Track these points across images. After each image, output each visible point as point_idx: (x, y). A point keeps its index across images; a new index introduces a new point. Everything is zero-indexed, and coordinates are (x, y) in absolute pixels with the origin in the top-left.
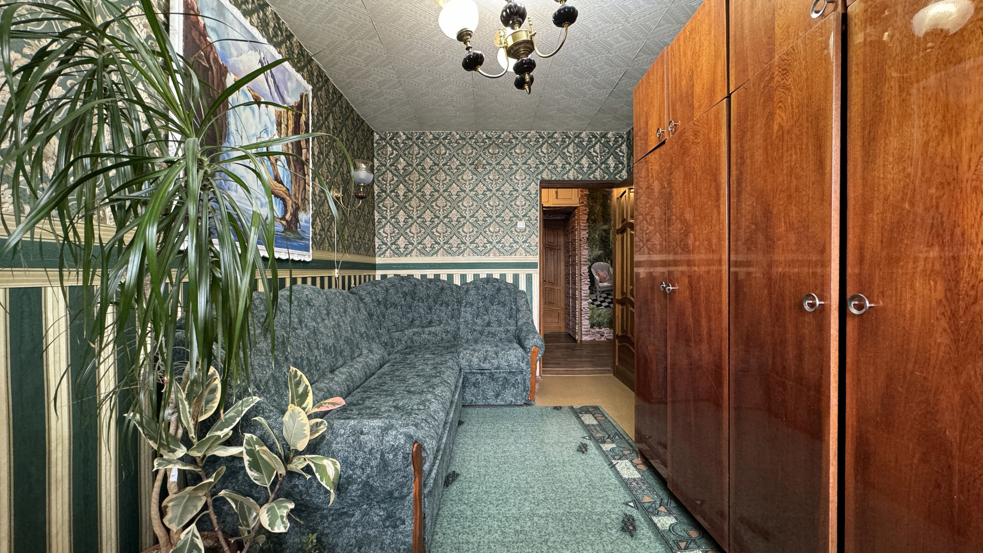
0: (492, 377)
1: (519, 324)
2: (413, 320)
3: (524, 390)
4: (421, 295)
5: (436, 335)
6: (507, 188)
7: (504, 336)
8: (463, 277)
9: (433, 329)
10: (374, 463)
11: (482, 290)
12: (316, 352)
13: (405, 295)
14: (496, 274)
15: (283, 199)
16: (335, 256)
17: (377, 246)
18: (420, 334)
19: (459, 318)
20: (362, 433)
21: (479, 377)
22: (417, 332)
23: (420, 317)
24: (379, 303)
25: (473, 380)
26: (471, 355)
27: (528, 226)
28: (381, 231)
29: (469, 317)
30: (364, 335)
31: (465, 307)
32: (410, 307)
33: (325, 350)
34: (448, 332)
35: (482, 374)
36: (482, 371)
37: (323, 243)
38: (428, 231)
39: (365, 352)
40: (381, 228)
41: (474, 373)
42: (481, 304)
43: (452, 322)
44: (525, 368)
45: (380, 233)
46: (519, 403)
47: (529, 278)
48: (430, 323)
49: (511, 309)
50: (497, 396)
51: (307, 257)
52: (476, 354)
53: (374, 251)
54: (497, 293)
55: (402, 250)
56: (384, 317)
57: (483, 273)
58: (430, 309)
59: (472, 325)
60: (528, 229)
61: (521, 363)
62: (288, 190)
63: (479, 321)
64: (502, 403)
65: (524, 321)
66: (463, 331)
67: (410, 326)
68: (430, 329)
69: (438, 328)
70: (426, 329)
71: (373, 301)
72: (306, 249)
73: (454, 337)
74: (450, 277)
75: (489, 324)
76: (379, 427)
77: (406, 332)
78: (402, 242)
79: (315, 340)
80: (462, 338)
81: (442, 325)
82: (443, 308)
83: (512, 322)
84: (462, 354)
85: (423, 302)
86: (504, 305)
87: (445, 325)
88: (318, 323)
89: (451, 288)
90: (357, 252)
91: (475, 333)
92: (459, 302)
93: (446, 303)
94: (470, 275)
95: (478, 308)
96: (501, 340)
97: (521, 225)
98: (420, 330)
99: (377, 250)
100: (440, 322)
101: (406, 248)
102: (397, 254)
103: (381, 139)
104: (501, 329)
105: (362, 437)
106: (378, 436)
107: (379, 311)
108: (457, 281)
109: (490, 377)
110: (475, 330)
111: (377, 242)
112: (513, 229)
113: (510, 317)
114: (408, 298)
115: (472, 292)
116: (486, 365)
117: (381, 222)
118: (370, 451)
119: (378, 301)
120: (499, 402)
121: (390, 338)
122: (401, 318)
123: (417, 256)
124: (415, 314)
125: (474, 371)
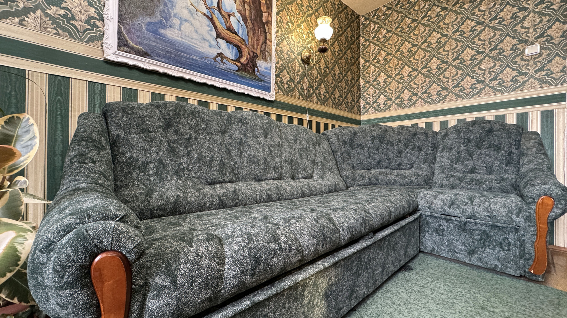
0: (463, 227)
1: (522, 170)
2: (380, 162)
3: (521, 257)
4: (391, 140)
5: (405, 177)
6: (509, 12)
7: (495, 184)
8: (444, 124)
9: (403, 172)
11: (465, 133)
12: (237, 159)
13: (373, 138)
14: (490, 115)
15: (238, 47)
16: (306, 104)
17: (361, 107)
18: (387, 174)
19: (434, 163)
21: (443, 223)
22: (384, 173)
23: (389, 159)
24: (345, 143)
25: (435, 225)
27: (545, 49)
28: (365, 94)
29: (446, 162)
31: (442, 151)
32: (377, 149)
33: (250, 160)
34: (419, 175)
35: (448, 220)
36: (448, 218)
38: (406, 85)
40: (365, 92)
41: (437, 217)
42: (462, 148)
43: (425, 167)
44: (523, 225)
45: (364, 96)
46: (510, 271)
47: (547, 117)
48: (399, 166)
49: (510, 153)
50: (471, 252)
51: (270, 96)
52: (441, 196)
53: (360, 111)
54: (487, 135)
55: (382, 107)
56: (349, 155)
57: (470, 117)
58: (400, 152)
59: (450, 170)
60: (545, 53)
61: (514, 217)
62: (244, 40)
63: (459, 167)
64: (479, 264)
65: (532, 166)
66: (438, 176)
67: (377, 166)
68: (399, 171)
69: (408, 171)
70: (395, 172)
71: (338, 140)
73: (425, 181)
74: (429, 125)
75: (473, 171)
77: (373, 171)
78: (382, 100)
79: (238, 149)
80: (436, 183)
81: (413, 169)
82: (415, 152)
83: (511, 169)
85: (392, 145)
86: (498, 148)
87: (417, 168)
89: (426, 134)
91: (452, 179)
92: (435, 147)
93: (418, 147)
94: (452, 121)
95: (458, 153)
96: (490, 189)
98: (388, 171)
100: (411, 166)
101: (385, 104)
102: (378, 110)
103: (366, 19)
104: (493, 177)
107: (344, 149)
108: (436, 128)
109: (459, 227)
110: (452, 176)
111: (362, 103)
112: (518, 59)
113: (508, 163)
114: (376, 141)
115: (451, 136)
116: (453, 211)
117: (365, 87)
119: (344, 141)
120: (474, 260)
121: (353, 173)
122: (367, 158)
123: (395, 109)
124: (383, 156)
125: (436, 215)
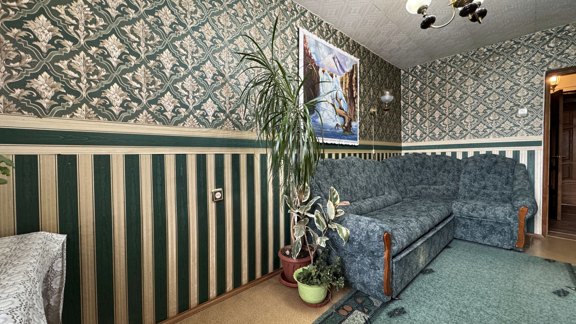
0: (480, 223)
1: (515, 189)
2: (422, 180)
3: (511, 238)
4: (429, 165)
5: (439, 190)
6: (508, 84)
7: (498, 197)
8: (465, 154)
9: (437, 187)
10: (363, 235)
11: (480, 163)
12: (355, 188)
13: (417, 164)
14: (496, 151)
15: (344, 117)
16: (373, 143)
17: (402, 136)
18: (427, 189)
19: (459, 182)
20: (360, 221)
21: (468, 221)
22: (425, 188)
23: (427, 179)
24: (399, 168)
25: (463, 222)
26: (462, 205)
27: (530, 112)
28: (405, 127)
29: (467, 181)
30: (387, 185)
31: (464, 174)
32: (420, 172)
33: (360, 188)
34: (449, 190)
35: (470, 220)
36: (471, 218)
37: (366, 136)
38: (437, 124)
39: (386, 193)
40: (405, 126)
41: (464, 218)
42: (478, 172)
43: (453, 184)
44: (512, 222)
45: (404, 129)
46: (505, 247)
47: (531, 155)
48: (435, 183)
49: (508, 177)
50: (484, 237)
51: (356, 143)
52: (467, 206)
53: (401, 139)
54: (494, 165)
55: (418, 138)
56: (401, 176)
57: (483, 151)
58: (435, 174)
59: (470, 187)
60: (530, 114)
61: (508, 218)
62: (346, 112)
63: (476, 185)
64: (489, 244)
65: (520, 187)
66: (462, 191)
67: (420, 183)
68: (435, 187)
69: (441, 187)
70: (432, 187)
71: (395, 167)
72: (356, 139)
73: (453, 194)
74: (454, 154)
75: (485, 188)
76: (368, 220)
77: (417, 187)
78: (418, 133)
79: (355, 182)
80: (460, 195)
81: (444, 185)
82: (446, 174)
83: (508, 187)
84: (454, 204)
85: (430, 169)
86: (500, 174)
87: (447, 185)
88: (357, 175)
89: (453, 161)
90: (388, 140)
91: (471, 193)
92: (459, 171)
93: (448, 171)
94: (471, 152)
95: (475, 176)
96: (496, 199)
97: (523, 111)
98: (427, 186)
99: (402, 138)
100: (443, 183)
101: (421, 136)
102: (415, 140)
103: (406, 72)
104: (497, 192)
105: (359, 222)
106: (366, 224)
107: (398, 173)
108: (459, 157)
109: (478, 223)
110: (471, 191)
111: (403, 134)
112: (514, 116)
113: (507, 184)
114: (419, 167)
115: (471, 164)
116: (474, 214)
117: (405, 122)
118: (362, 229)
119: (398, 167)
120: (486, 242)
121: (405, 189)
122: (413, 178)
123: (429, 141)
124: (423, 176)
125: (464, 216)
